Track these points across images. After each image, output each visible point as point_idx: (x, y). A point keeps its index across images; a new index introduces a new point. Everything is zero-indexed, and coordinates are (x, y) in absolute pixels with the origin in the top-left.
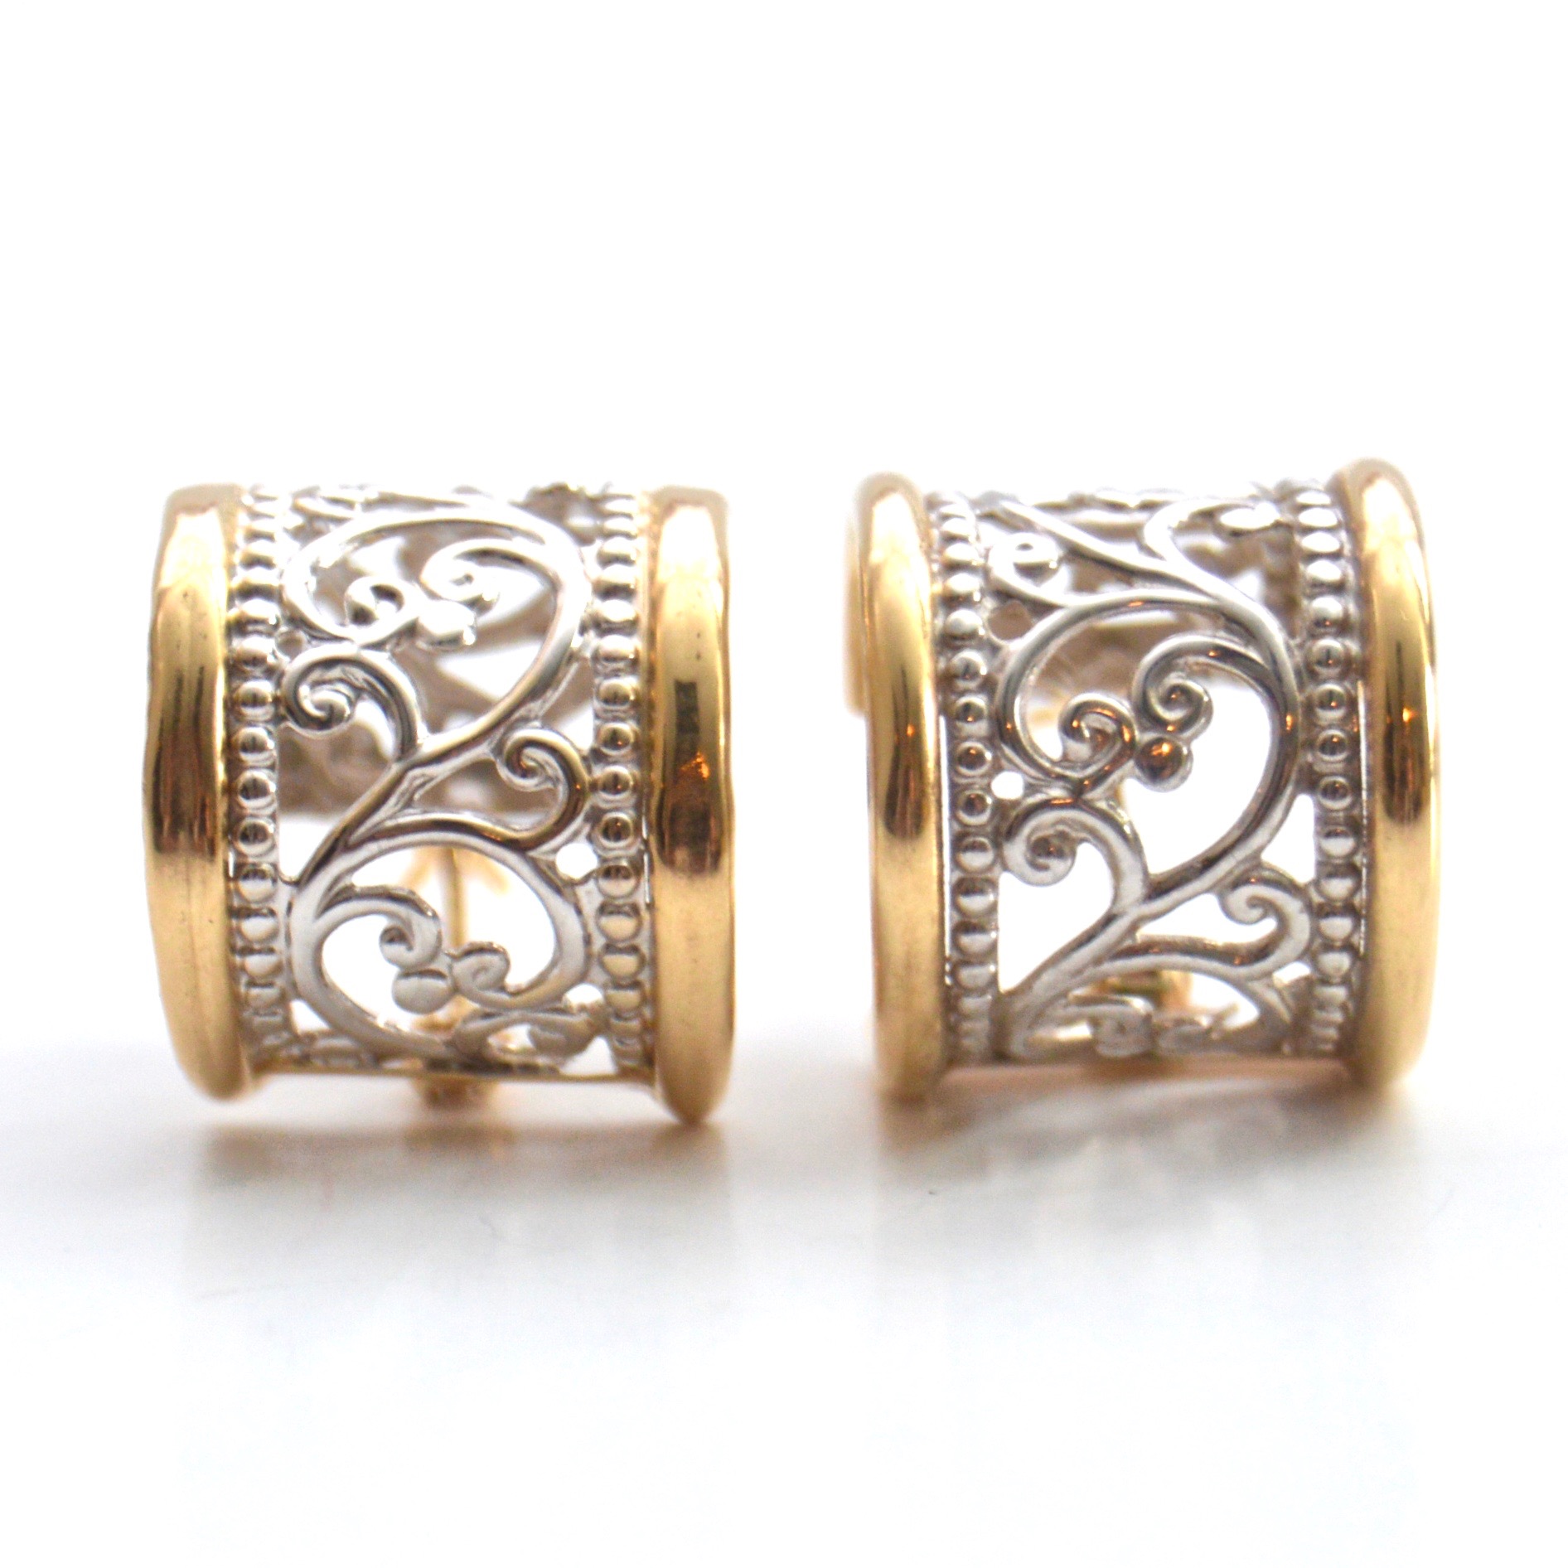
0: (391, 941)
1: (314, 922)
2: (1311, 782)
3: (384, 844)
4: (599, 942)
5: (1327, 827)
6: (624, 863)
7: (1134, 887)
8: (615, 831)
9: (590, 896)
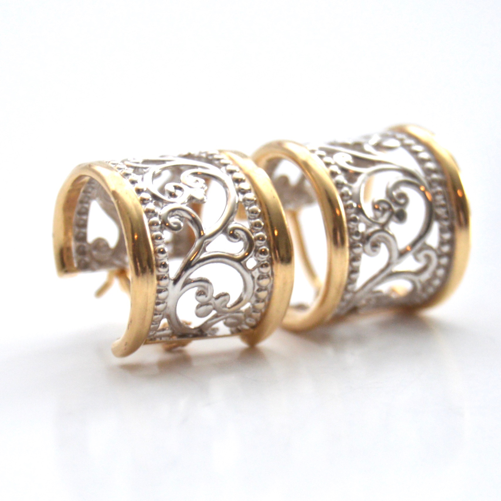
0: (200, 295)
1: (180, 291)
2: (438, 218)
3: (201, 264)
4: (257, 287)
5: (442, 231)
6: (266, 262)
7: (395, 254)
8: (264, 253)
9: (256, 273)
